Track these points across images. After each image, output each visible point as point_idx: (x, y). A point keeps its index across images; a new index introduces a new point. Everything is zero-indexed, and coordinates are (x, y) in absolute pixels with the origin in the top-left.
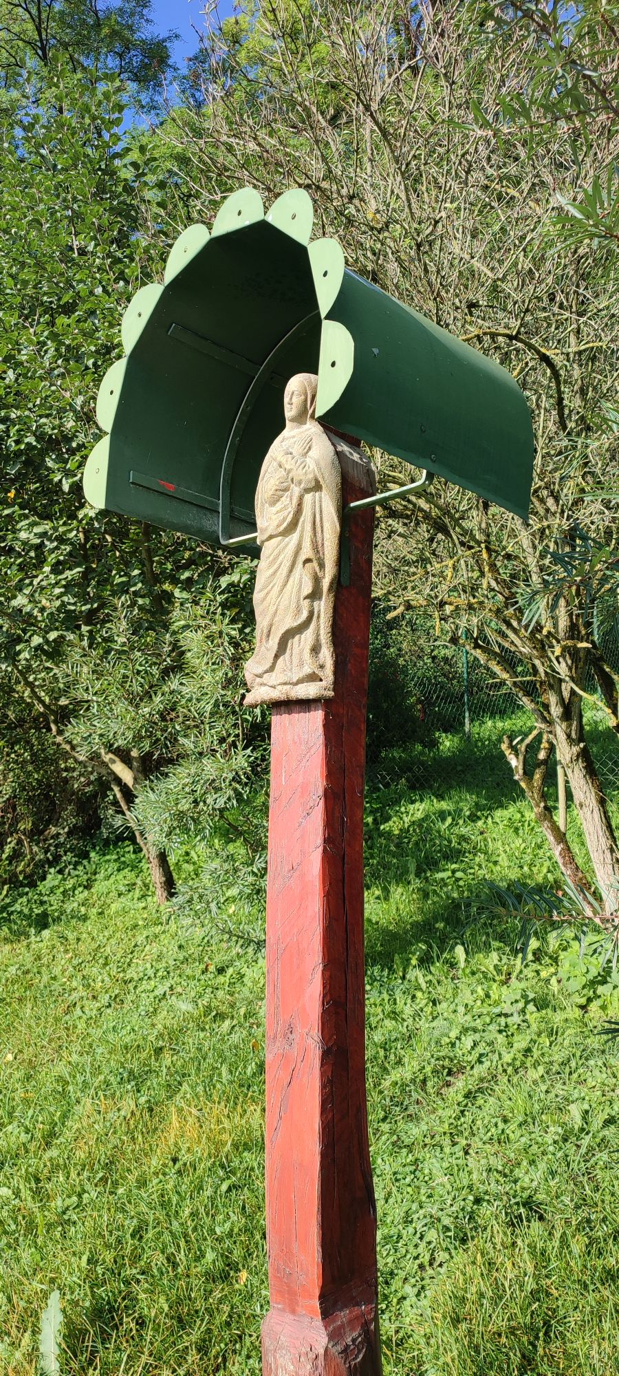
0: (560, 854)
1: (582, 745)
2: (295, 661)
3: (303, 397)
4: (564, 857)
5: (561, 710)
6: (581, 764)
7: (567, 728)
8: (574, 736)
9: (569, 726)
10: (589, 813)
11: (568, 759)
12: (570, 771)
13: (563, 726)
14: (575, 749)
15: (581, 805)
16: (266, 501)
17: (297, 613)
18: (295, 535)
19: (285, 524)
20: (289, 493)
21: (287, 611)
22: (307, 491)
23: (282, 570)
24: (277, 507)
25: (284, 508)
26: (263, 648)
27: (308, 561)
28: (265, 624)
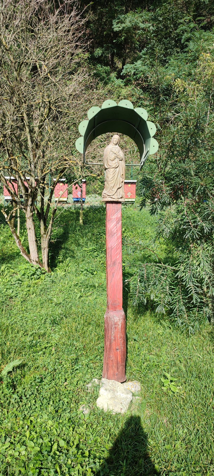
0: (18, 242)
2: (119, 194)
3: (118, 140)
5: (31, 203)
10: (32, 231)
12: (29, 219)
13: (30, 207)
14: (31, 214)
15: (30, 229)
16: (110, 160)
17: (120, 185)
18: (118, 169)
19: (117, 166)
20: (116, 159)
21: (117, 184)
22: (120, 160)
23: (116, 175)
24: (114, 162)
25: (116, 163)
26: (111, 190)
27: (122, 175)
28: (113, 186)
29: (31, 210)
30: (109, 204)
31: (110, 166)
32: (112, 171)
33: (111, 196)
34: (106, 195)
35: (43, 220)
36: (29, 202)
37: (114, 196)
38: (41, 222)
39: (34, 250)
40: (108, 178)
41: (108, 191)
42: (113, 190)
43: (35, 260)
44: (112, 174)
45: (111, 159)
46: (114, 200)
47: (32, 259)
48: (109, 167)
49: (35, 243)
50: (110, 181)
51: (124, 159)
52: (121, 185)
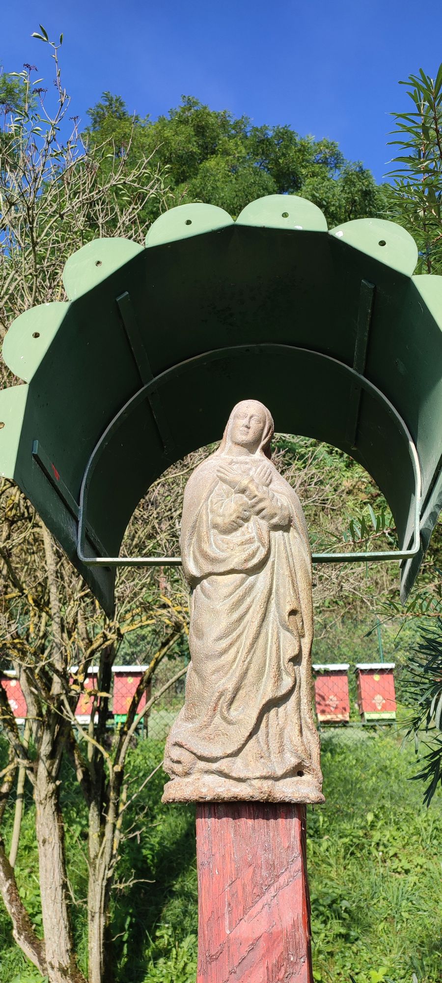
0: (8, 891)
1: (58, 783)
2: (274, 745)
3: (261, 425)
4: (11, 894)
5: (50, 749)
6: (53, 801)
7: (50, 766)
8: (54, 774)
9: (52, 764)
10: (50, 850)
11: (43, 796)
12: (42, 807)
13: (47, 764)
14: (52, 787)
15: (44, 842)
16: (215, 526)
17: (278, 678)
18: (263, 577)
19: (255, 561)
20: (251, 524)
21: (261, 673)
22: (276, 528)
23: (253, 618)
24: (236, 537)
25: (250, 541)
26: (218, 719)
27: (293, 612)
28: (231, 686)
29: (49, 773)
30: (211, 821)
31: (213, 560)
32: (225, 591)
33: (221, 765)
34: (186, 757)
35: (96, 804)
36: (43, 748)
37: (239, 760)
38: (91, 811)
39: (55, 921)
40: (200, 635)
41: (197, 723)
42: (233, 714)
43: (57, 965)
44: (223, 606)
45: (219, 520)
46: (243, 791)
47: (48, 958)
48: (208, 568)
49: (60, 893)
50: (208, 657)
51: (298, 521)
52: (287, 682)
